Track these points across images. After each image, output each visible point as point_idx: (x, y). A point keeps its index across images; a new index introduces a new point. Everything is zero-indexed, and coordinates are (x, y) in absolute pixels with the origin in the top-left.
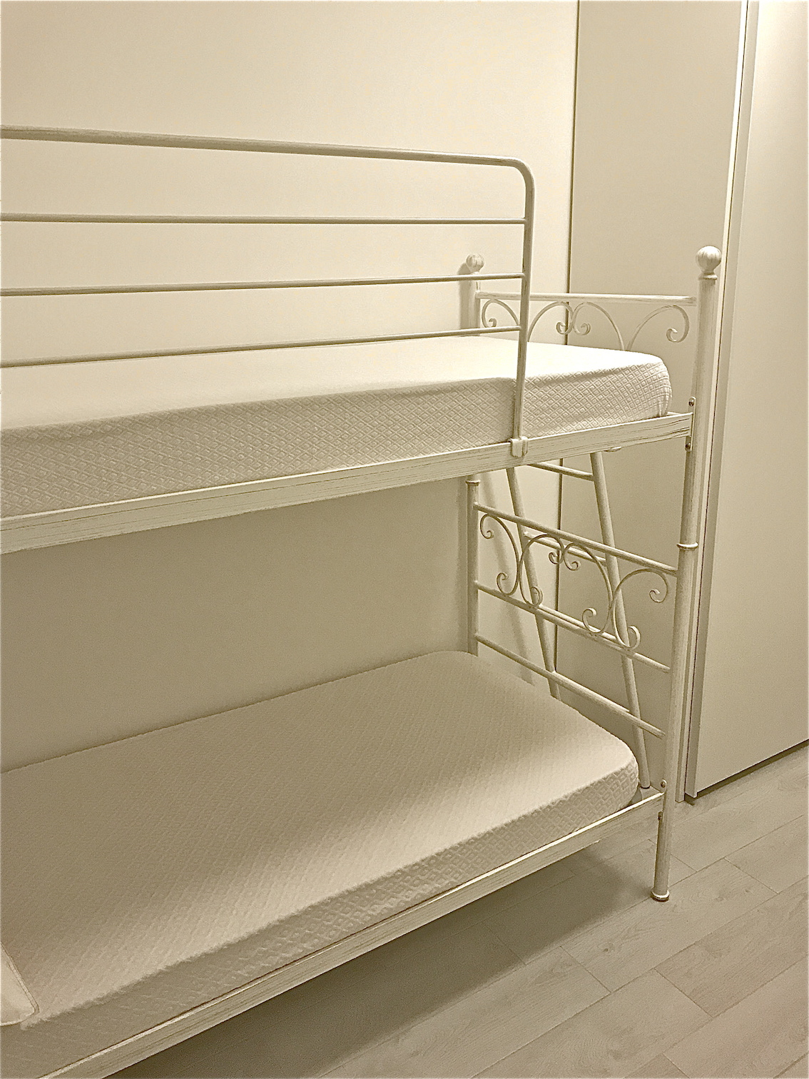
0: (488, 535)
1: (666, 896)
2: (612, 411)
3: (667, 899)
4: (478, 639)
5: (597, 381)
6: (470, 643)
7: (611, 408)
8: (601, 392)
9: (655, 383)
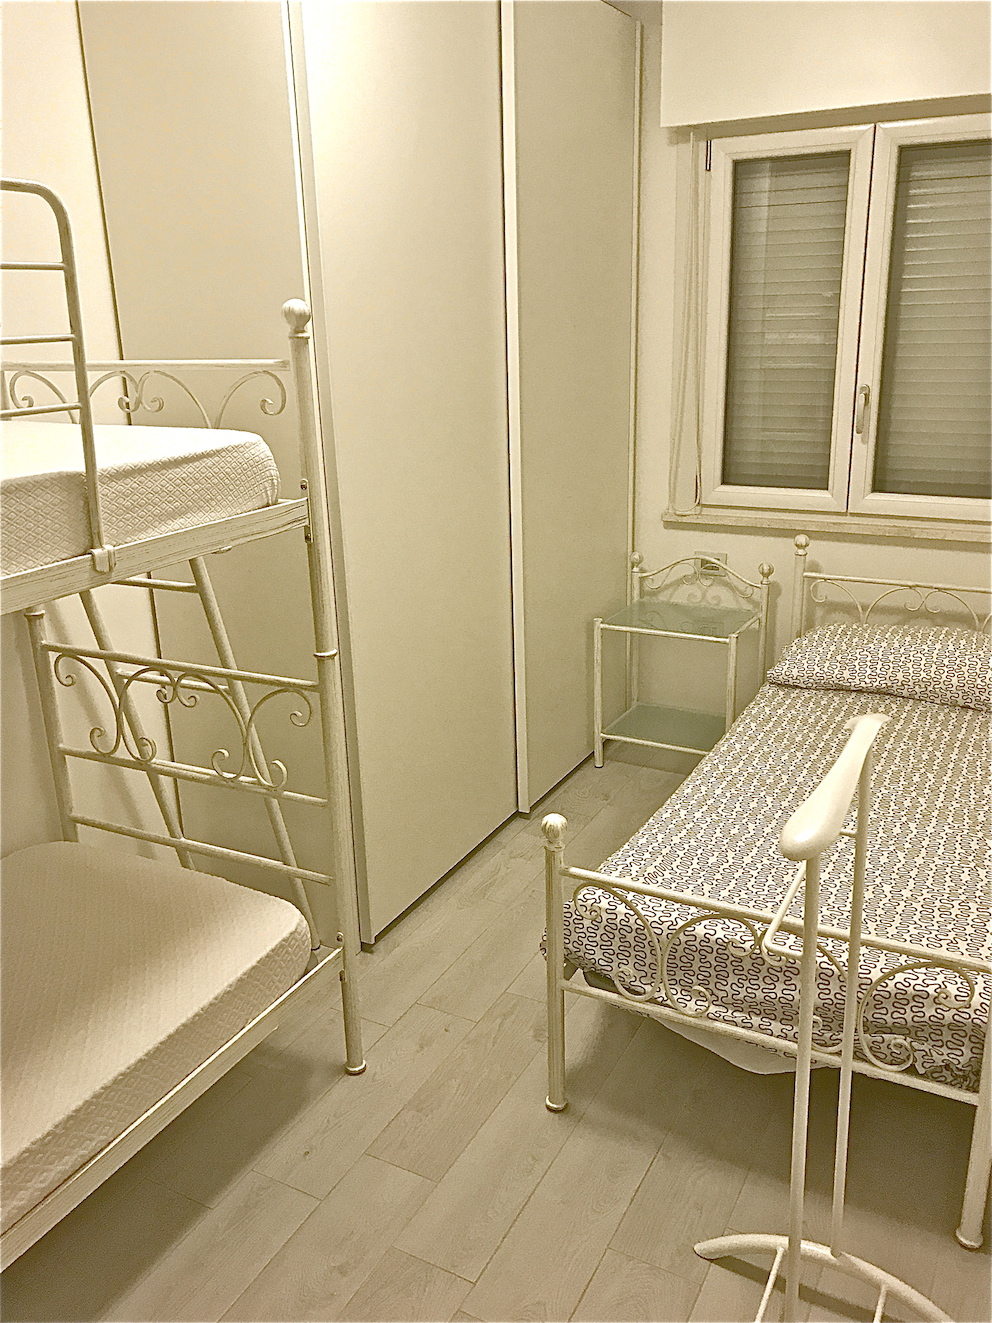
0: (69, 681)
1: (363, 1066)
2: (213, 503)
3: (364, 1070)
4: (76, 821)
5: (189, 468)
6: (65, 827)
7: (211, 499)
8: (197, 481)
9: (257, 464)
